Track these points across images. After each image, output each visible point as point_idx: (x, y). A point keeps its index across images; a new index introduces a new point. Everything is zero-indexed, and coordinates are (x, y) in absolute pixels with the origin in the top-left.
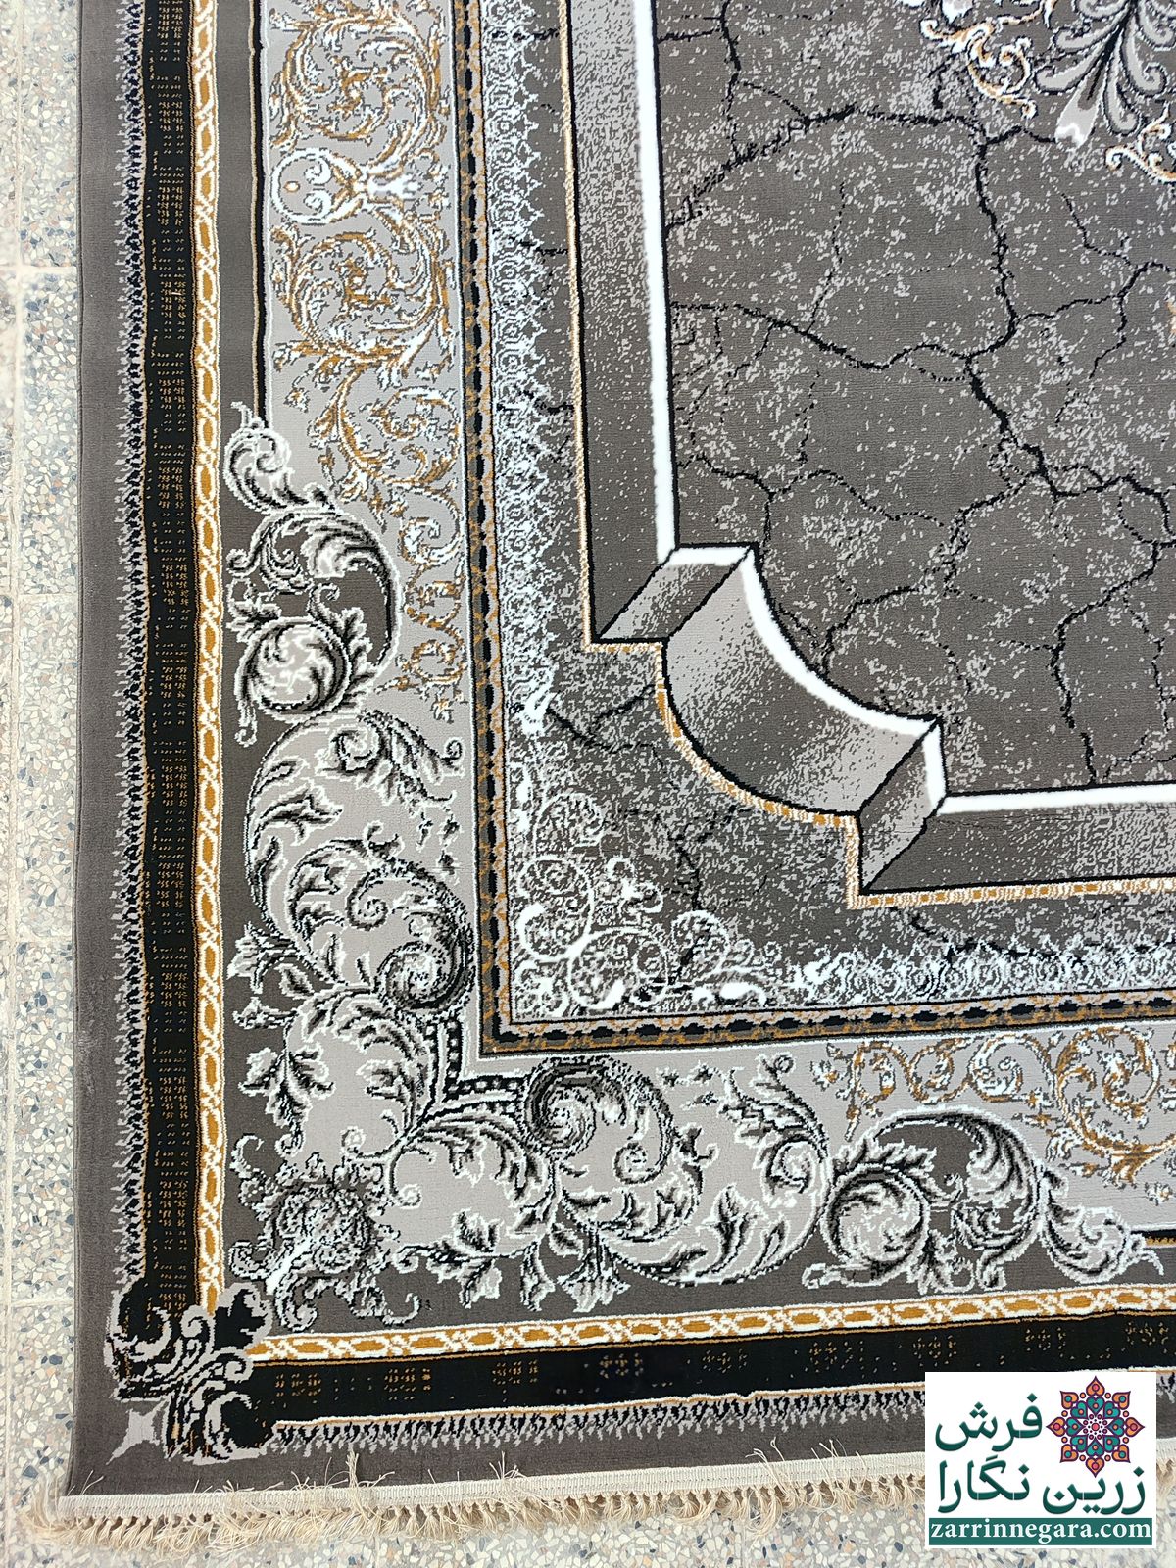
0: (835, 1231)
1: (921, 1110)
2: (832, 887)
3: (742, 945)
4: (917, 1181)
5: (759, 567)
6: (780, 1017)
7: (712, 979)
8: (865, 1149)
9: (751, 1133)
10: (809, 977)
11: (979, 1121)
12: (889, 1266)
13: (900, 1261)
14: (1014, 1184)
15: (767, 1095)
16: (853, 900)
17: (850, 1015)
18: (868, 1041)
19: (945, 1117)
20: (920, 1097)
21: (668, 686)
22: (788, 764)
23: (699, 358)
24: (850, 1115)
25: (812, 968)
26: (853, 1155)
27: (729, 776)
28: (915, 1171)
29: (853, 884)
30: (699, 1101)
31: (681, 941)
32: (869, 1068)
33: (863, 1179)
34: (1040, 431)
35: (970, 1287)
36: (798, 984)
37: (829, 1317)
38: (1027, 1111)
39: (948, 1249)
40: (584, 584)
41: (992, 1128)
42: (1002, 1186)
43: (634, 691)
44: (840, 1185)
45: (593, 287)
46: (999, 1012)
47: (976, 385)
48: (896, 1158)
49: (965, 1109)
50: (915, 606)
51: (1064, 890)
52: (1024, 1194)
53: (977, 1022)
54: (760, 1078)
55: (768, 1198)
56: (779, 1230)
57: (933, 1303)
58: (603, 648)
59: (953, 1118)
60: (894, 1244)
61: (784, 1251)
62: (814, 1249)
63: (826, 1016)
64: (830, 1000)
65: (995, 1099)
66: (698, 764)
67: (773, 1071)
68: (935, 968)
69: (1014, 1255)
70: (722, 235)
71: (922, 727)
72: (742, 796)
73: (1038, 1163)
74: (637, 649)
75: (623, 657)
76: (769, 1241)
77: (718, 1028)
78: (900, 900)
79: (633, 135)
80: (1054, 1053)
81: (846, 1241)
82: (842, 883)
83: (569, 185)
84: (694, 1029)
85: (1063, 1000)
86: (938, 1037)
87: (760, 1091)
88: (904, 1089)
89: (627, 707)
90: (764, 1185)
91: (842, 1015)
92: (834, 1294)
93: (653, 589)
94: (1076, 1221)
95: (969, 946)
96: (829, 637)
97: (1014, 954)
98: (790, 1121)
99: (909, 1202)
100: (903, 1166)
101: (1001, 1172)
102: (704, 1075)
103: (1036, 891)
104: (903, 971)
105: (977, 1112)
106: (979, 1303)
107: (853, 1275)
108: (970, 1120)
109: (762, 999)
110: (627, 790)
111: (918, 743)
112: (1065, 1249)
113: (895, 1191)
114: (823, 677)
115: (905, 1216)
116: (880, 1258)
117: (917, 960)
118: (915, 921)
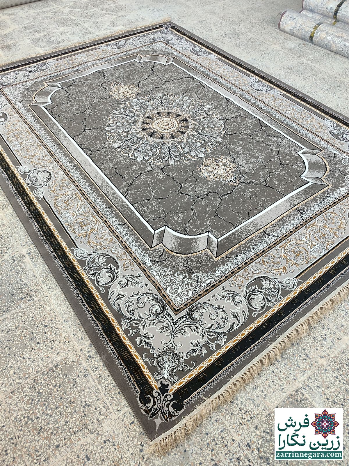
0: (252, 306)
2: (211, 260)
3: (205, 275)
4: (257, 291)
5: (168, 227)
6: (218, 281)
7: (204, 282)
8: (246, 292)
9: (227, 300)
13: (265, 304)
14: (271, 282)
15: (225, 293)
16: (216, 259)
18: (234, 276)
19: (254, 280)
20: (248, 279)
21: (167, 248)
22: (192, 248)
24: (240, 288)
25: (217, 272)
27: (184, 254)
29: (214, 257)
30: (215, 300)
31: (195, 280)
36: (217, 275)
38: (264, 272)
39: (270, 298)
40: (144, 242)
41: (262, 277)
43: (162, 251)
44: (247, 299)
48: (251, 290)
49: (256, 277)
50: (194, 220)
53: (247, 264)
55: (238, 308)
58: (153, 248)
60: (262, 302)
61: (247, 314)
62: (251, 311)
63: (225, 277)
64: (223, 274)
65: (259, 273)
66: (179, 255)
67: (223, 289)
69: (280, 292)
72: (189, 255)
73: (272, 278)
74: (158, 246)
77: (210, 288)
78: (222, 256)
80: (261, 262)
81: (255, 307)
84: (207, 291)
86: (243, 270)
88: (245, 280)
89: (163, 254)
90: (235, 306)
91: (227, 275)
93: (155, 237)
94: (284, 282)
96: (185, 230)
98: (232, 295)
100: (254, 290)
101: (268, 282)
102: (213, 296)
108: (258, 278)
109: (213, 280)
110: (171, 264)
112: (286, 287)
113: (256, 295)
114: (188, 235)
115: (260, 297)
116: (262, 306)
117: (231, 262)
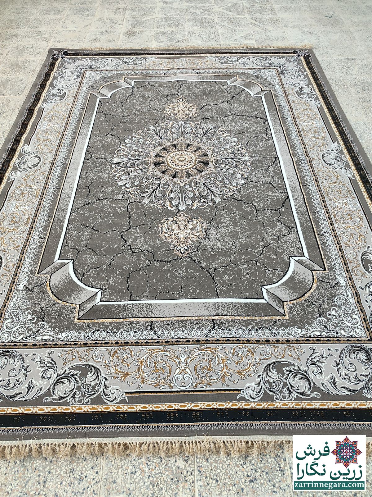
0: (54, 389)
1: (80, 363)
2: (72, 318)
3: (50, 329)
4: (75, 378)
5: (73, 263)
6: (54, 343)
7: (42, 335)
8: (65, 371)
9: (41, 367)
10: (62, 336)
11: (92, 366)
12: (64, 398)
13: (67, 397)
14: (97, 380)
15: (47, 359)
16: (76, 321)
17: (69, 343)
18: (72, 348)
19: (85, 365)
20: (80, 360)
21: (50, 282)
22: (70, 296)
23: (71, 231)
24: (64, 364)
25: (63, 334)
26: (62, 372)
27: (57, 298)
28: (75, 376)
29: (76, 318)
30: (32, 360)
31: (37, 328)
32: (70, 354)
33: (63, 378)
34: (132, 243)
35: (81, 403)
36: (60, 337)
37: (47, 410)
38: (103, 364)
39: (78, 395)
40: (39, 265)
41: (95, 368)
42: (94, 380)
43: (43, 282)
44: (57, 379)
45: (56, 221)
46: (101, 343)
47: (122, 236)
48: (72, 373)
49: (90, 364)
50: (102, 270)
51: (121, 320)
52: (99, 382)
53: (96, 345)
54: (46, 355)
55: (40, 381)
56: (41, 389)
57: (72, 407)
58: (39, 275)
59: (86, 365)
60: (66, 393)
61: (41, 393)
62: (48, 393)
63: (64, 343)
64: (66, 340)
65: (97, 362)
66: (52, 295)
67: (49, 354)
68: (90, 334)
69: (94, 396)
70: (80, 214)
71: (98, 290)
72: (58, 301)
73: (103, 375)
74: (45, 275)
75: (42, 277)
76: (38, 391)
77: (40, 345)
78: (86, 321)
79: (69, 201)
80: (112, 353)
81: (56, 392)
82: (74, 317)
83: (56, 207)
84: (35, 345)
85: (116, 341)
86: (87, 348)
87: (45, 358)
88: (77, 358)
89: (41, 285)
90: (40, 378)
91: (68, 343)
92: (50, 404)
93: (52, 266)
94: (110, 389)
95: (98, 330)
96: (83, 274)
97: (108, 332)
98: (50, 365)
99: (72, 383)
100: (73, 375)
101: (94, 377)
102: (34, 354)
103: (115, 320)
104: (83, 335)
105: (92, 364)
106: (83, 408)
107: (55, 399)
108: (90, 366)
109: (51, 340)
110: (36, 299)
111: (97, 293)
112: (106, 396)
113: (70, 381)
114: (81, 281)
115: (70, 386)
116: (62, 396)
117: (86, 333)
118: (88, 326)
